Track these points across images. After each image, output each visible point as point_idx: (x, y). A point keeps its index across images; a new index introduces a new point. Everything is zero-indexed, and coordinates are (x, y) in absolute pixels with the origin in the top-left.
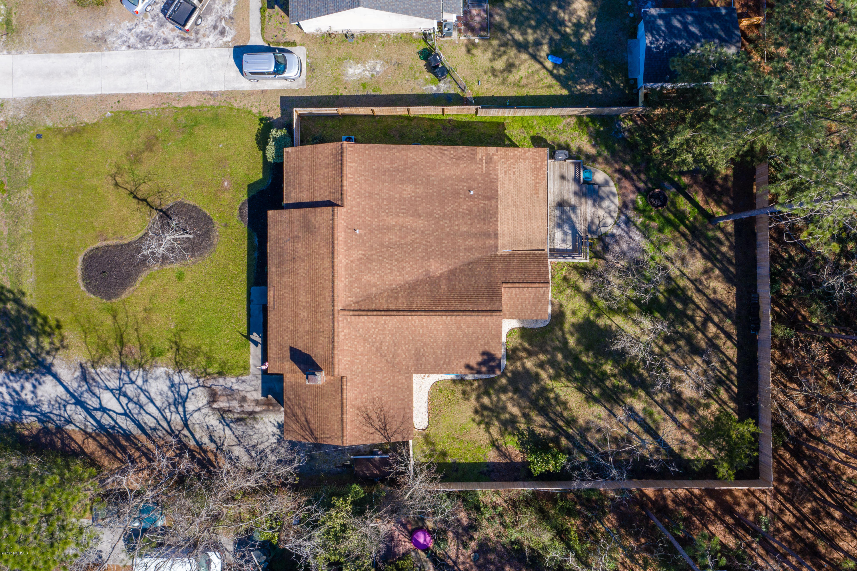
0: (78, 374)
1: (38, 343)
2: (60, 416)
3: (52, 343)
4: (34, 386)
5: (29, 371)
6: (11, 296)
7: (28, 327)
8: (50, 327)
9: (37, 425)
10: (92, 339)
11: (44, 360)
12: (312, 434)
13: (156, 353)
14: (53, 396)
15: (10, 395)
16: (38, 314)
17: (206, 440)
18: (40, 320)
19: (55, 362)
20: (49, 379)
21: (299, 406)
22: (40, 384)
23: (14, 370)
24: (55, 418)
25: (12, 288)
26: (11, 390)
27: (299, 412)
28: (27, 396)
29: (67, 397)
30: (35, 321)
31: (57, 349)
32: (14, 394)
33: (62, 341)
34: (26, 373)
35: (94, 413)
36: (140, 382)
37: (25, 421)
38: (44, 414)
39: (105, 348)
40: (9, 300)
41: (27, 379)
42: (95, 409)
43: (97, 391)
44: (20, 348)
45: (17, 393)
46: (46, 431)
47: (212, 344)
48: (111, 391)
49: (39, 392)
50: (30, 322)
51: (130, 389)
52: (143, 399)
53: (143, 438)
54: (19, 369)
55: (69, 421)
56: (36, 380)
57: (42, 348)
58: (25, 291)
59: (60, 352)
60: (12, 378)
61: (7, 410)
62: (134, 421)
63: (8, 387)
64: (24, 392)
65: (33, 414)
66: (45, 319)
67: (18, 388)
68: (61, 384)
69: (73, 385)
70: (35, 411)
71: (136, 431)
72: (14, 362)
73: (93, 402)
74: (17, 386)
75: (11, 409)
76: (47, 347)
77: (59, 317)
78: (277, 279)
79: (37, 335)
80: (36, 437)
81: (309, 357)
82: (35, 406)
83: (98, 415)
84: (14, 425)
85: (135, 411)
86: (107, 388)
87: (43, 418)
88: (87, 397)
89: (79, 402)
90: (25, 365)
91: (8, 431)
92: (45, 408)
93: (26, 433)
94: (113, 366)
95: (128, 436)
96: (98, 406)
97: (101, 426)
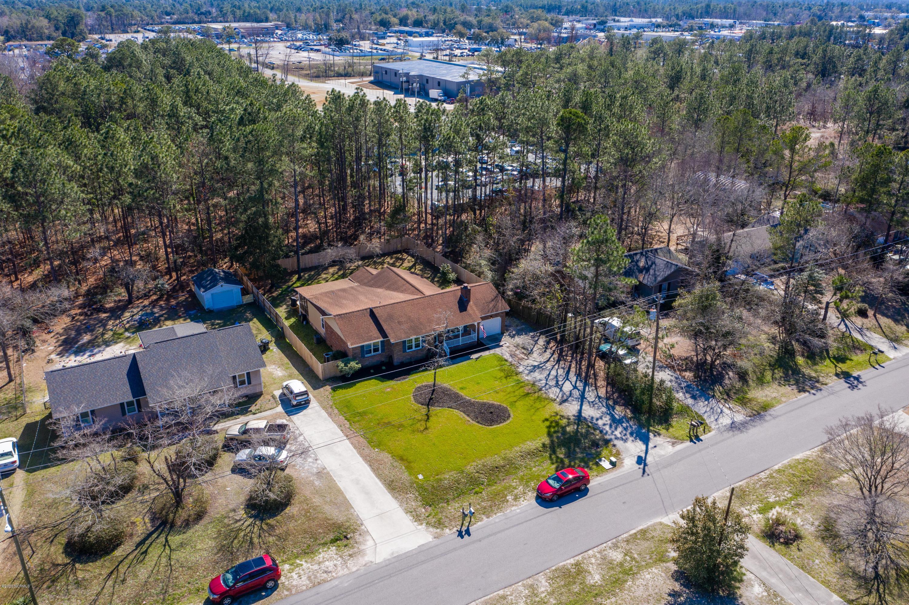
3: (561, 419)
4: (597, 420)
5: (590, 424)
6: (554, 456)
7: (562, 435)
8: (551, 423)
9: (618, 409)
10: (538, 405)
11: (574, 419)
13: (520, 381)
14: (592, 409)
15: (616, 428)
16: (549, 432)
18: (552, 430)
19: (571, 414)
20: (585, 415)
22: (592, 417)
23: (599, 432)
24: (604, 404)
26: (613, 429)
28: (607, 420)
29: (586, 403)
30: (556, 432)
31: (562, 416)
32: (613, 427)
33: (555, 416)
34: (593, 426)
35: (581, 390)
36: (544, 381)
37: (623, 415)
38: (608, 408)
39: (539, 400)
40: (557, 457)
41: (597, 424)
42: (579, 390)
43: (568, 393)
44: (581, 434)
45: (611, 425)
46: (616, 403)
48: (560, 389)
49: (598, 416)
50: (559, 434)
51: (551, 383)
52: (552, 377)
53: (573, 370)
54: (595, 430)
55: (599, 398)
56: (592, 420)
57: (568, 422)
58: (541, 445)
59: (562, 414)
60: (604, 431)
61: (627, 427)
62: (567, 375)
63: (613, 432)
64: (606, 423)
65: (614, 413)
66: (548, 428)
67: (608, 426)
68: (581, 409)
69: (575, 403)
70: (611, 413)
71: (573, 373)
72: (593, 434)
73: (576, 393)
74: (607, 428)
75: (624, 425)
76: (565, 420)
77: (540, 422)
79: (563, 428)
80: (625, 406)
82: (608, 414)
83: (580, 388)
84: (631, 419)
85: (562, 377)
87: (610, 407)
88: (576, 396)
89: (583, 397)
90: (589, 427)
91: (638, 420)
92: (604, 409)
93: (628, 411)
94: (546, 393)
95: (579, 375)
96: (576, 390)
97: (586, 384)
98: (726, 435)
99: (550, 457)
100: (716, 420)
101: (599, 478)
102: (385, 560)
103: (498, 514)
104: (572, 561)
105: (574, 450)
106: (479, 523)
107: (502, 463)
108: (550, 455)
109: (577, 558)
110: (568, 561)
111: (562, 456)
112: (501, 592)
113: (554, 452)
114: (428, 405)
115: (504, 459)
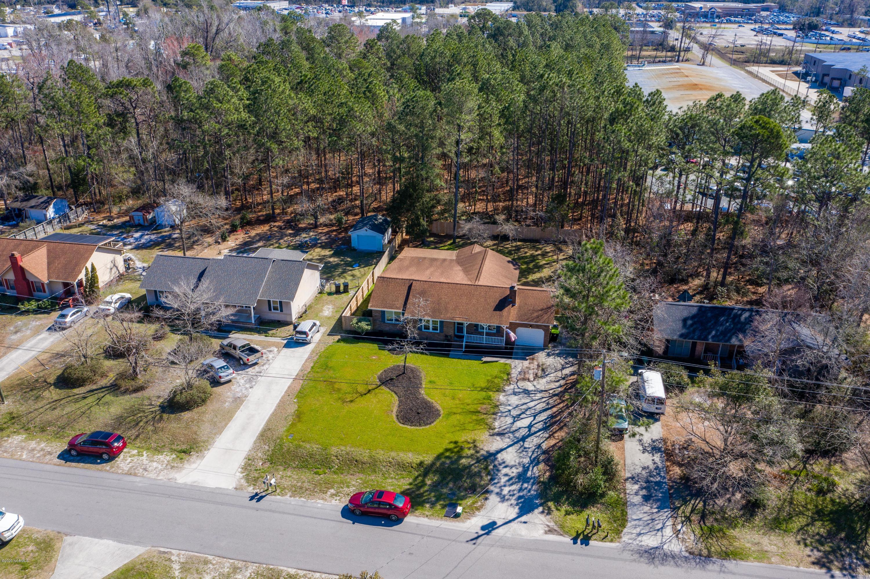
0: (498, 438)
1: (467, 457)
2: (533, 452)
3: (469, 449)
4: (506, 467)
5: (491, 467)
6: (420, 478)
7: (452, 463)
8: (456, 447)
9: (542, 466)
10: (470, 426)
11: (482, 455)
12: (550, 308)
13: (489, 398)
14: (515, 454)
15: (512, 484)
16: (442, 454)
17: (558, 384)
18: (448, 454)
19: (486, 449)
20: (500, 457)
21: (532, 314)
22: (504, 463)
23: (489, 477)
24: (535, 455)
25: (413, 477)
26: (508, 483)
27: (536, 314)
28: (514, 472)
29: (517, 446)
30: (448, 457)
31: (475, 446)
32: (511, 482)
33: (469, 443)
34: (493, 470)
35: (532, 432)
36: (510, 408)
37: (537, 475)
38: (532, 462)
39: (479, 422)
40: (423, 481)
41: (499, 471)
42: (529, 430)
43: (514, 428)
44: (469, 472)
45: (511, 479)
46: (546, 461)
47: (485, 375)
48: (514, 421)
49: (513, 463)
50: (448, 461)
51: (514, 413)
52: (524, 407)
53: (555, 409)
54: (488, 474)
55: (539, 446)
56: (500, 464)
57: (472, 455)
58: (418, 462)
59: (478, 445)
60: (496, 481)
61: (526, 488)
62: (540, 412)
63: (505, 486)
64: (510, 474)
65: (531, 468)
66: (447, 450)
67: (507, 478)
68: (505, 449)
69: (507, 441)
70: (528, 468)
71: (549, 412)
72: (481, 477)
73: (524, 432)
74: (504, 480)
75: (526, 485)
76: (472, 451)
77: (447, 441)
78: (449, 315)
79: (461, 457)
80: (552, 467)
81: (501, 301)
82: (524, 466)
83: (533, 429)
84: (540, 482)
85: (533, 411)
86: (513, 423)
87: (535, 462)
88: (519, 435)
89: (523, 439)
90: (486, 468)
91: (545, 489)
92: (526, 461)
93: (548, 474)
94: (495, 419)
95: (552, 417)
96: (527, 430)
97: (545, 429)
98: (627, 555)
99: (417, 477)
100: (639, 534)
101: (426, 519)
102: (185, 484)
103: (303, 499)
104: (292, 571)
105: (447, 483)
106: (278, 497)
107: (365, 459)
108: (419, 475)
109: (300, 572)
110: (290, 570)
111: (429, 482)
112: (210, 557)
113: (425, 474)
114: (383, 383)
115: (371, 457)
